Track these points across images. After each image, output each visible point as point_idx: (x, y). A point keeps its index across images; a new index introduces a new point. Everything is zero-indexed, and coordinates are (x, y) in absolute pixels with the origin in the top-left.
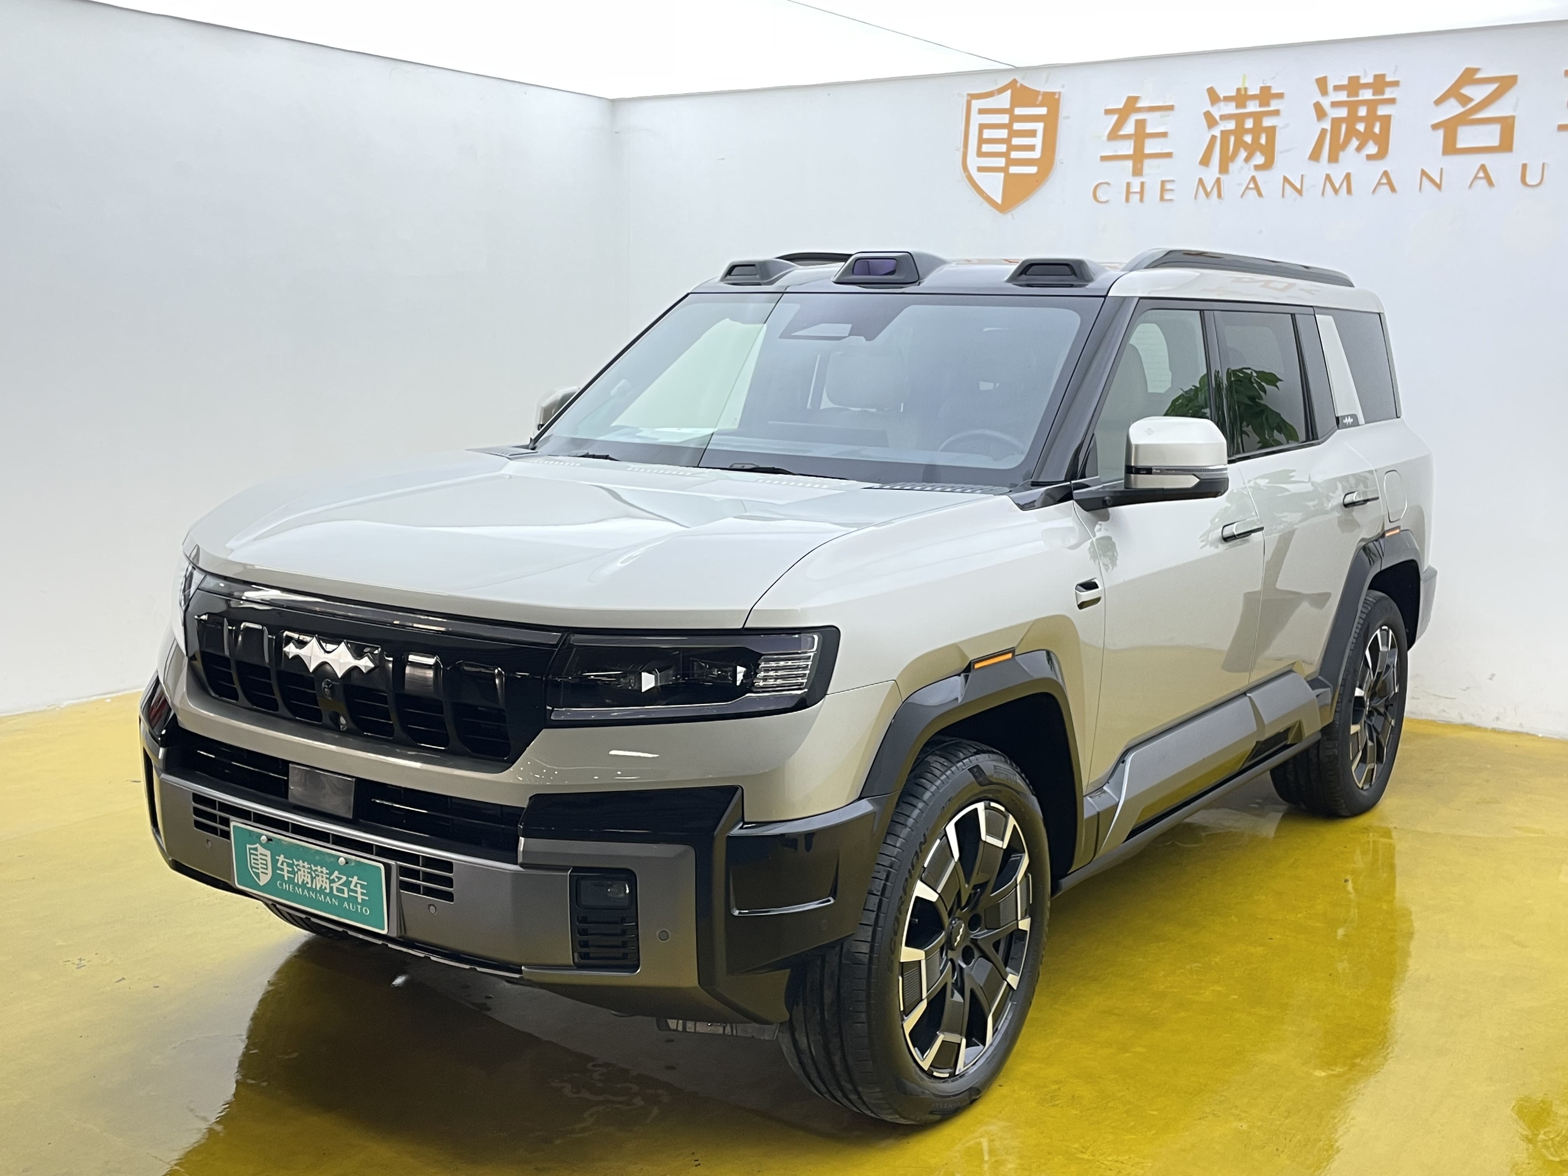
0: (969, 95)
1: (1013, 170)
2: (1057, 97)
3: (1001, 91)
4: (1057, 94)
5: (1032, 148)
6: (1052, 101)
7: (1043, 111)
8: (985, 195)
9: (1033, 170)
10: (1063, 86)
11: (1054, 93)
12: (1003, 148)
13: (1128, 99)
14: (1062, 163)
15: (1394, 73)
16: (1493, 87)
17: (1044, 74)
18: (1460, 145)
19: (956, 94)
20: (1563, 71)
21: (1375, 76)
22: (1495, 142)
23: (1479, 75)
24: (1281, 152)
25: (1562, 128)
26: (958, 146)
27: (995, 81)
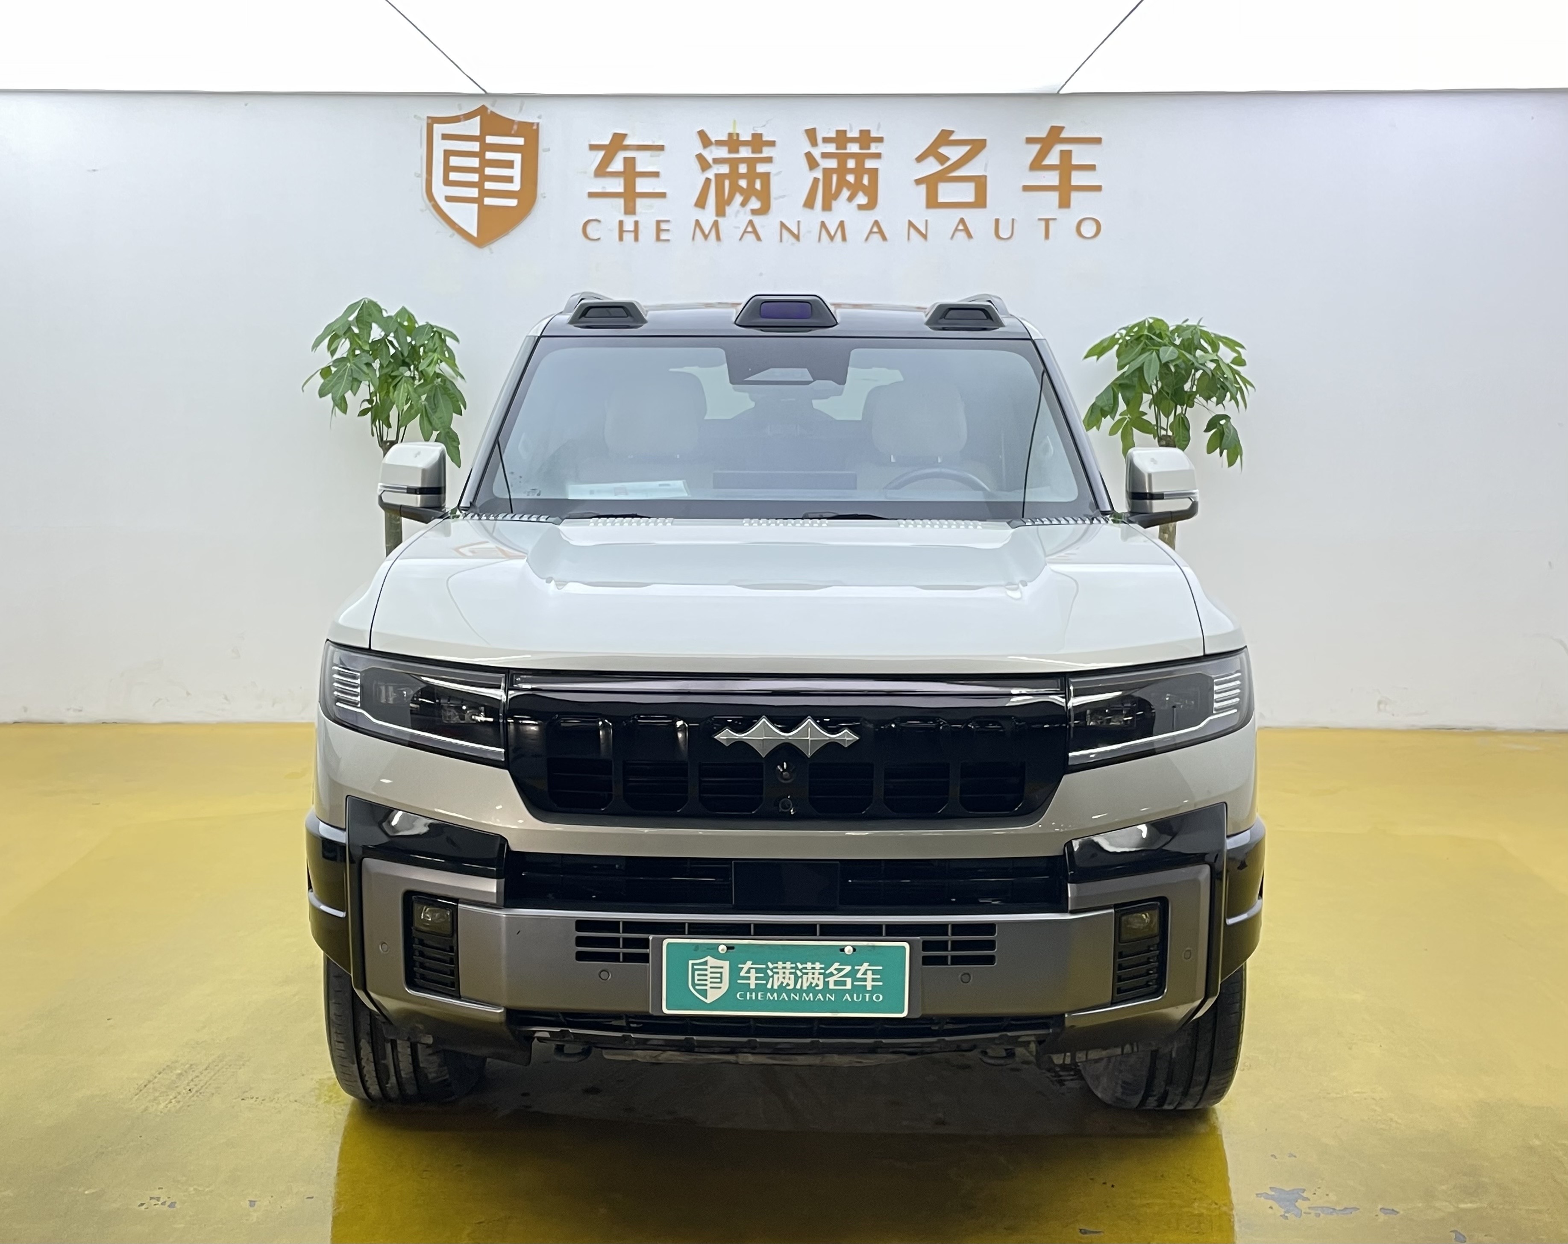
0: (428, 118)
1: (488, 201)
2: (535, 127)
3: (468, 116)
4: (535, 124)
5: (510, 179)
6: (530, 132)
7: (520, 141)
8: (457, 227)
9: (513, 203)
10: (539, 117)
11: (532, 124)
12: (475, 177)
13: (615, 135)
14: (545, 197)
15: (878, 129)
16: (966, 148)
17: (517, 102)
18: (941, 199)
19: (415, 116)
20: (1025, 138)
21: (861, 132)
22: (971, 198)
23: (953, 137)
24: (776, 199)
25: (1026, 188)
26: (419, 172)
27: (459, 105)
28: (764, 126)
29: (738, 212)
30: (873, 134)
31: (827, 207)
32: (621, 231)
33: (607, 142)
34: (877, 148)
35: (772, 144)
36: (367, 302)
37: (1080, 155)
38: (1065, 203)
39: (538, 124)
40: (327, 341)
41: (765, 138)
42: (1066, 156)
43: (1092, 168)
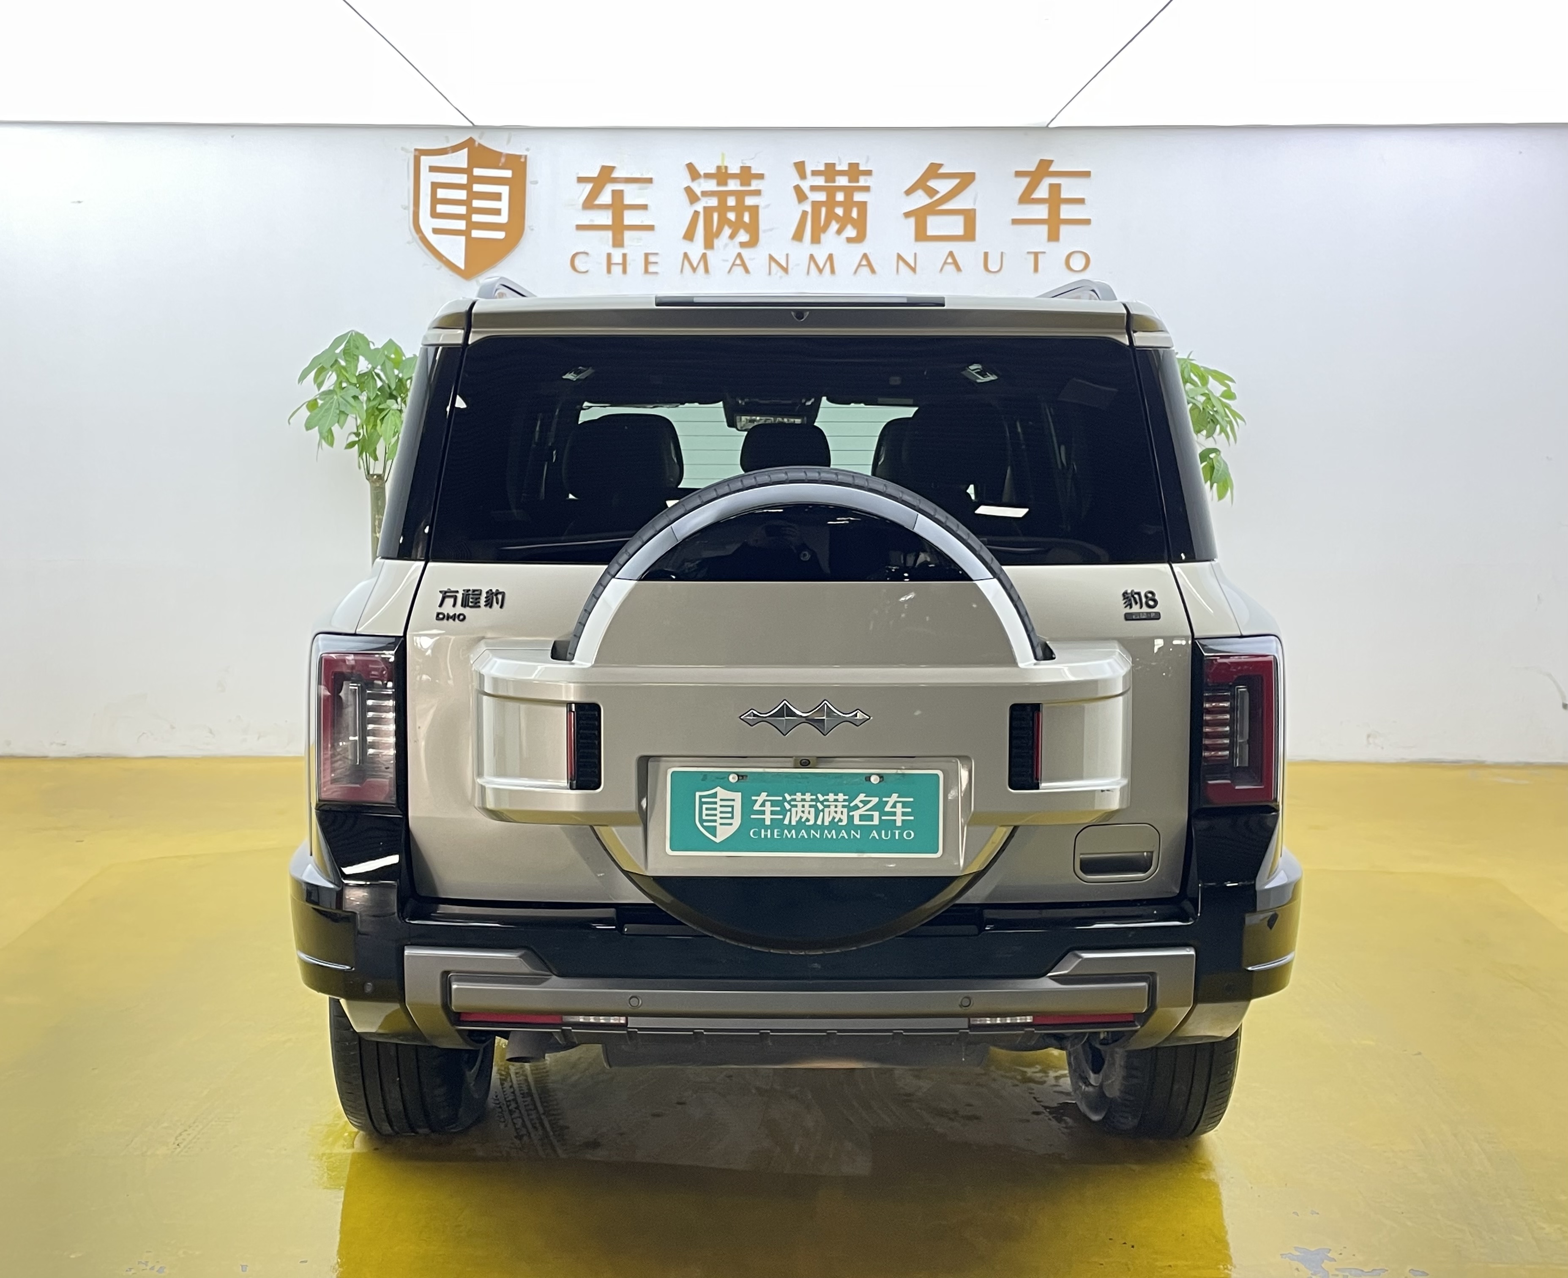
0: (416, 150)
1: (476, 234)
2: (523, 160)
3: (456, 149)
4: (523, 157)
5: (498, 212)
6: (518, 164)
7: (508, 174)
8: (444, 259)
9: (500, 235)
10: (528, 150)
11: (520, 156)
12: (462, 210)
13: (604, 168)
14: (532, 230)
15: (867, 162)
16: (955, 182)
17: (505, 135)
18: (930, 232)
19: (403, 149)
20: (1014, 172)
21: (850, 164)
22: (960, 232)
23: (942, 171)
24: (765, 231)
25: (1015, 222)
26: (406, 204)
27: (447, 137)
28: (753, 159)
29: (726, 245)
30: (862, 168)
31: (816, 240)
32: (609, 264)
33: (596, 175)
34: (866, 181)
35: (761, 176)
36: (354, 334)
37: (1070, 188)
38: (1054, 236)
39: (526, 157)
40: (313, 374)
41: (753, 171)
42: (1055, 189)
43: (1081, 201)
